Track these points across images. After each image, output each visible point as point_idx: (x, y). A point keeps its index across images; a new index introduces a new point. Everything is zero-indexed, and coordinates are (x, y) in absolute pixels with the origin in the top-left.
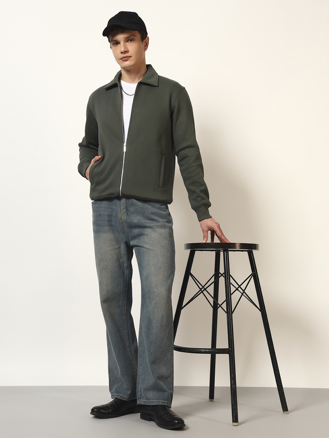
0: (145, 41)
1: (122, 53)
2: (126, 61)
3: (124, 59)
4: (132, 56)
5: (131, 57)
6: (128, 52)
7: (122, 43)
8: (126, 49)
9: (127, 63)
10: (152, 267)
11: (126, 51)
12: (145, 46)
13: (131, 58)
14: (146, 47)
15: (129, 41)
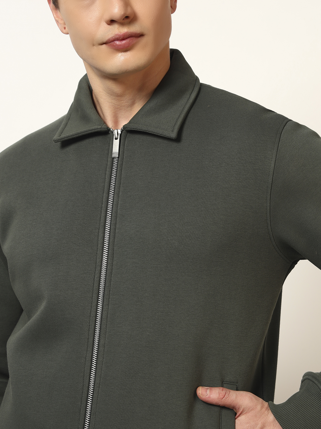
3: (118, 42)
5: (142, 35)
8: (128, 9)
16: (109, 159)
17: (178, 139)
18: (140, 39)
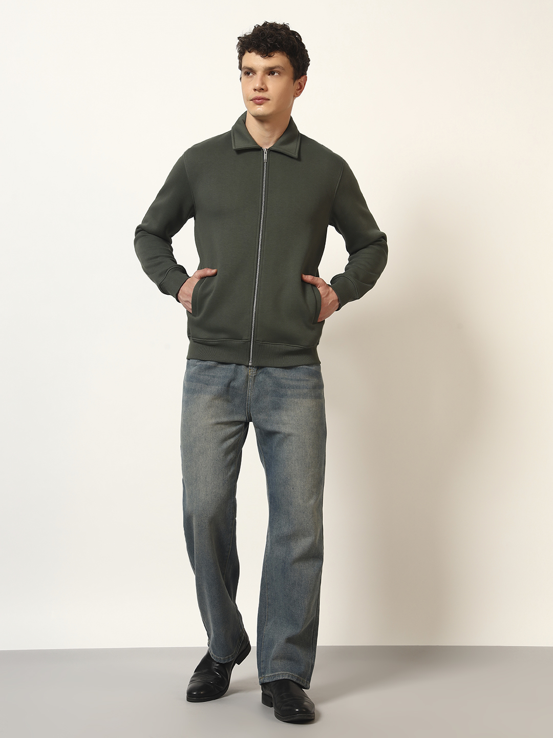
0: (299, 81)
1: (255, 90)
2: (260, 104)
3: (257, 101)
4: (270, 99)
5: (269, 100)
6: (266, 91)
7: (259, 73)
8: (264, 85)
9: (261, 110)
10: (296, 465)
11: (263, 89)
12: (297, 90)
13: (269, 102)
14: (299, 91)
16: (262, 163)
17: (299, 159)
18: (267, 101)
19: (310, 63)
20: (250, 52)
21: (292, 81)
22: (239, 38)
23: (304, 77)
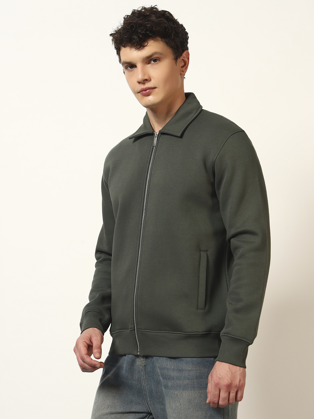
0: (182, 58)
1: (139, 83)
2: (148, 95)
3: (144, 92)
4: (157, 86)
5: (155, 88)
6: (150, 80)
8: (146, 76)
9: (152, 99)
11: (146, 80)
12: (182, 67)
13: (156, 90)
14: (184, 68)
15: (152, 62)
16: (152, 147)
17: (181, 136)
18: (154, 89)
19: (189, 35)
20: (124, 47)
21: (174, 61)
22: (111, 35)
23: (185, 53)
